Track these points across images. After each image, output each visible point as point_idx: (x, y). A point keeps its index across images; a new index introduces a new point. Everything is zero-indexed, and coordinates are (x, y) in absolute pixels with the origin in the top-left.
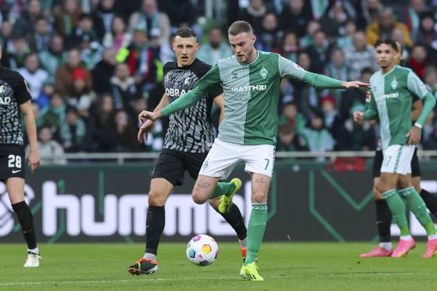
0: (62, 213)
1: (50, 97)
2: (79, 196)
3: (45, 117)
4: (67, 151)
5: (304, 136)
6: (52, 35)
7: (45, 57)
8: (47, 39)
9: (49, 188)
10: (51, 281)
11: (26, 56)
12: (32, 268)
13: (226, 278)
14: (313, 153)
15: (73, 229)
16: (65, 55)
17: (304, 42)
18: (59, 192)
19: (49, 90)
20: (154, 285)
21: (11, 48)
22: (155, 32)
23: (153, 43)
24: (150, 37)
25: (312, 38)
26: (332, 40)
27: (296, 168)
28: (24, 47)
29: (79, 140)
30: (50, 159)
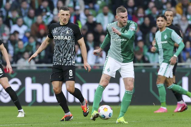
0: (34, 92)
1: (28, 38)
2: (42, 84)
3: (26, 47)
4: (36, 63)
5: (147, 56)
6: (29, 9)
7: (26, 19)
8: (27, 11)
9: (28, 80)
10: (30, 123)
11: (17, 19)
12: (21, 117)
13: (111, 122)
14: (151, 64)
15: (39, 100)
16: (35, 18)
17: (147, 12)
18: (33, 82)
19: (28, 35)
20: (78, 125)
21: (10, 15)
22: (77, 7)
23: (76, 13)
24: (75, 10)
25: (151, 10)
26: (160, 11)
27: (144, 71)
28: (16, 15)
29: (42, 58)
30: (29, 67)
